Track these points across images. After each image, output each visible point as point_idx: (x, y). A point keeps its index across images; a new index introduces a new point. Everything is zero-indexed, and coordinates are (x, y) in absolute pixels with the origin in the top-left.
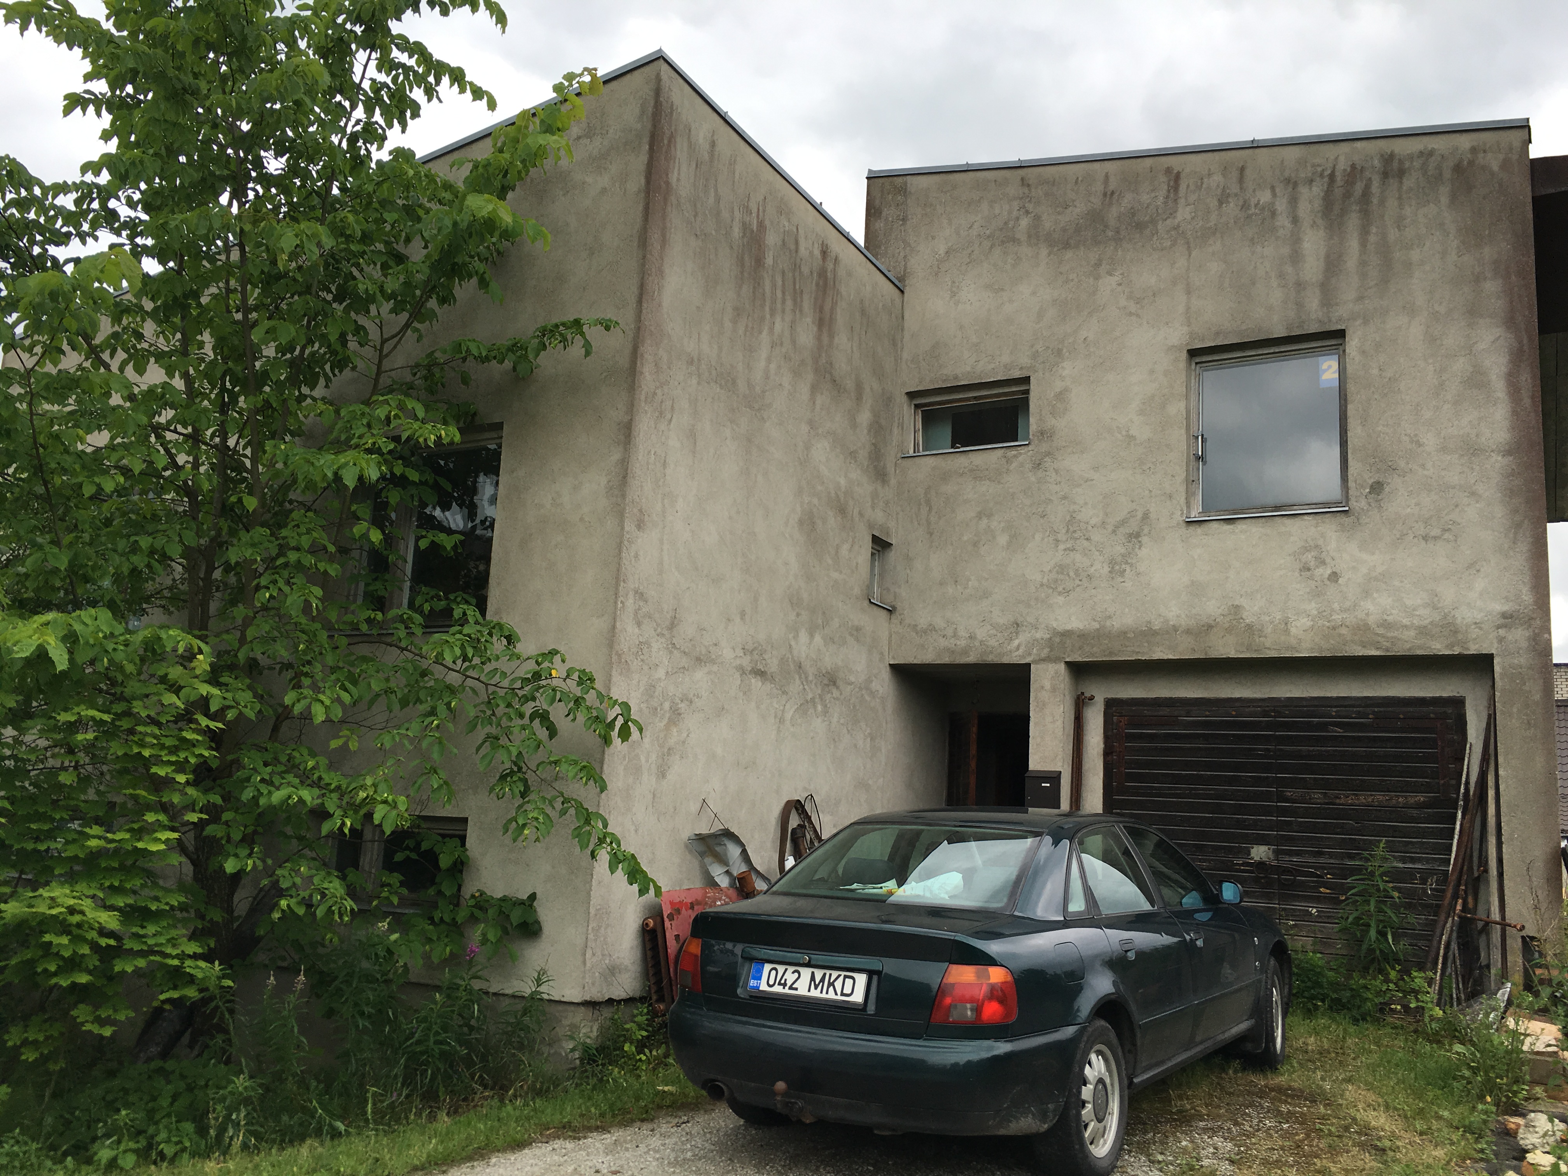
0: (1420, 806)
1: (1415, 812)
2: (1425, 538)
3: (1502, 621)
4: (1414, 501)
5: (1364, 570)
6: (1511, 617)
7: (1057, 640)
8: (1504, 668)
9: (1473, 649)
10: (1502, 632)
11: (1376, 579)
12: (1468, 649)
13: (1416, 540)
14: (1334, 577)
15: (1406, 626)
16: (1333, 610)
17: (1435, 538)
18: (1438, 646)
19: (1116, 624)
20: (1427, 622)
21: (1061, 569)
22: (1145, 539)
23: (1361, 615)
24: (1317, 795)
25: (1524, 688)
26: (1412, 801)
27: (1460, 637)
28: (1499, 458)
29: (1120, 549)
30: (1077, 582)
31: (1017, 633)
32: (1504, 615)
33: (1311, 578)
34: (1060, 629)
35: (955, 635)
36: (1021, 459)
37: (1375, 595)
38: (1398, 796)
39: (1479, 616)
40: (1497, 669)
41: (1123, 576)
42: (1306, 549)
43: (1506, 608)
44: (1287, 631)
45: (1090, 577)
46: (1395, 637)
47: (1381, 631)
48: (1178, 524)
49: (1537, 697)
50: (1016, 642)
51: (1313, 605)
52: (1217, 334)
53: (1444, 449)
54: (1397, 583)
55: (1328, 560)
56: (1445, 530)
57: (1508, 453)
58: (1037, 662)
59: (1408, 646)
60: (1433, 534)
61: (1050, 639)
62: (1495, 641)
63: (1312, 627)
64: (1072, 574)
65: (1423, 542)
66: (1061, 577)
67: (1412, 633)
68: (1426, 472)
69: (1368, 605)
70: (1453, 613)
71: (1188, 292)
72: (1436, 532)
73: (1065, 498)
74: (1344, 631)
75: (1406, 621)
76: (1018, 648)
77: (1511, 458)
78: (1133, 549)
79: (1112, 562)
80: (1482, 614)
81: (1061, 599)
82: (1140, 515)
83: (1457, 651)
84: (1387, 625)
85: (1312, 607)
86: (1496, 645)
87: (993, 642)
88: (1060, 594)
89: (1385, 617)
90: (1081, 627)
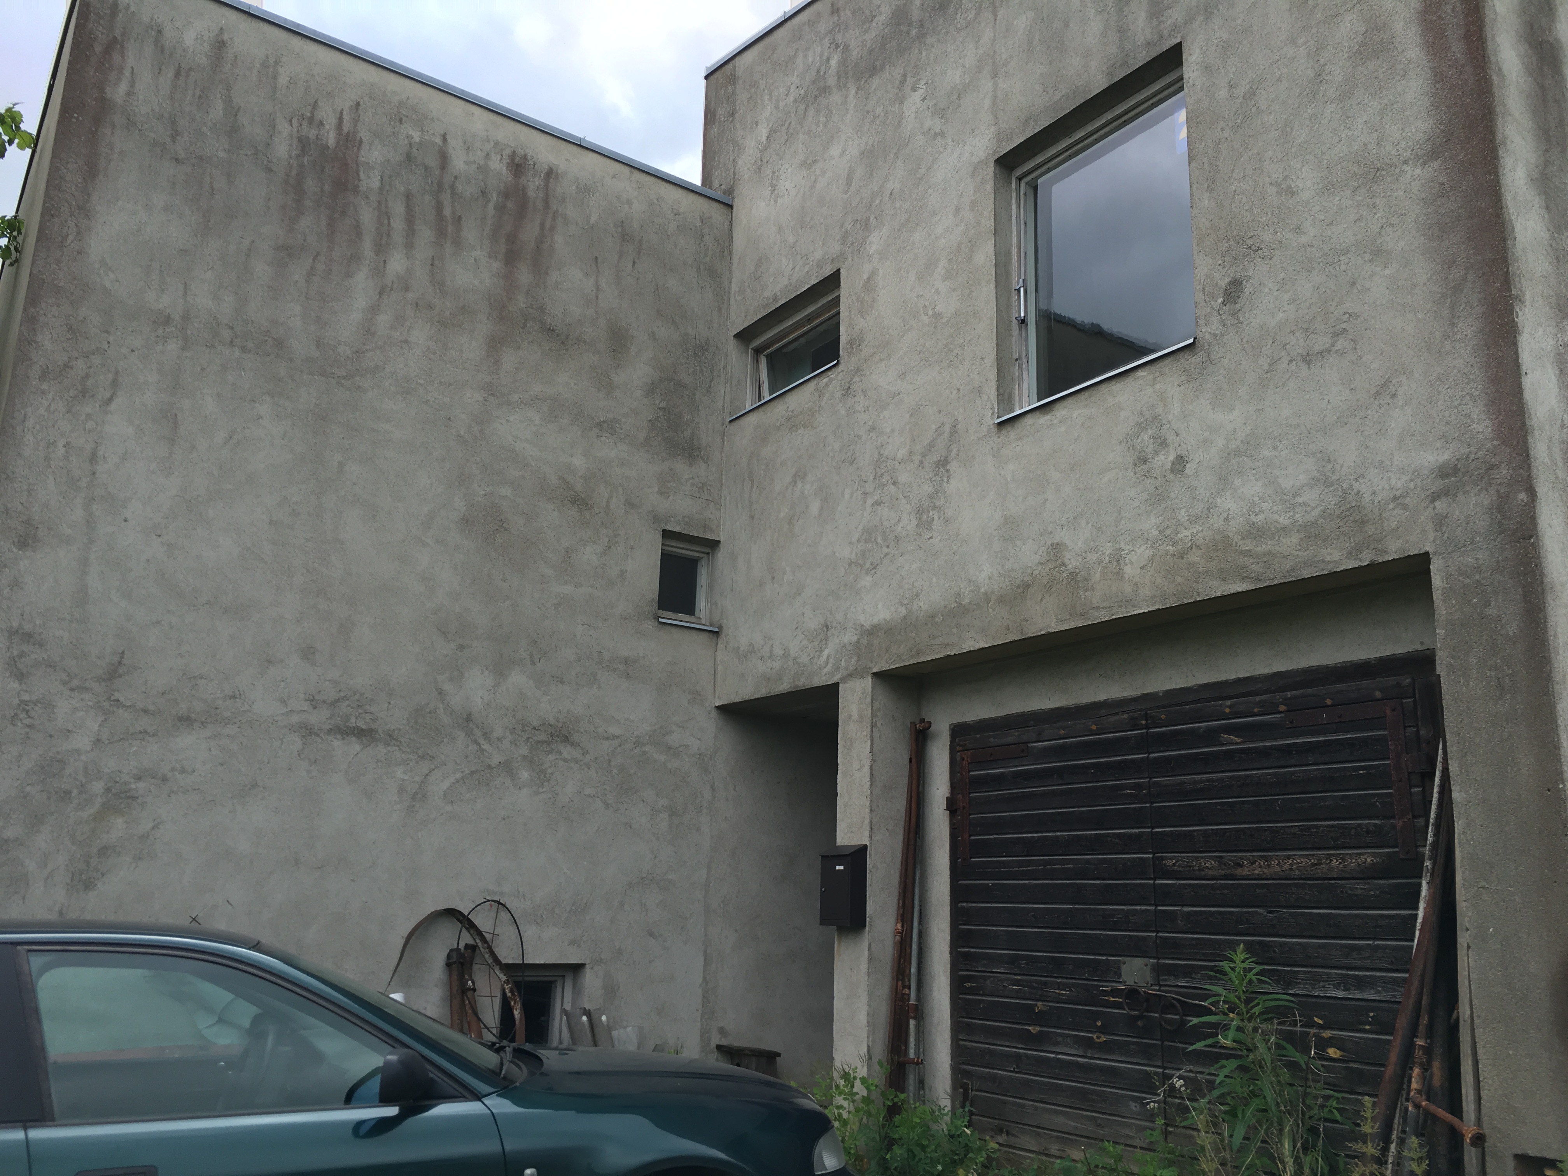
0: (1367, 874)
1: (1359, 887)
2: (1307, 359)
3: (1439, 484)
4: (1287, 297)
5: (1220, 442)
6: (1455, 470)
7: (864, 642)
8: (1448, 577)
9: (1394, 550)
10: (1441, 505)
11: (1238, 453)
12: (1386, 552)
13: (1293, 366)
14: (1180, 462)
15: (1284, 529)
16: (1179, 524)
17: (1323, 353)
18: (1336, 556)
19: (923, 605)
20: (1316, 512)
21: (868, 534)
22: (953, 466)
23: (1217, 522)
24: (1208, 862)
25: (1489, 611)
26: (1352, 863)
27: (1371, 530)
28: (1418, 171)
29: (928, 489)
30: (886, 550)
31: (827, 639)
32: (1445, 472)
33: (1148, 475)
34: (867, 626)
35: (771, 656)
36: (831, 387)
37: (1237, 482)
38: (1329, 857)
39: (1399, 482)
40: (1437, 580)
41: (929, 529)
42: (1142, 427)
43: (1444, 457)
44: (1119, 574)
45: (897, 539)
46: (1269, 553)
47: (1247, 545)
48: (989, 431)
49: (1513, 628)
50: (826, 652)
51: (1153, 520)
52: (1027, 121)
53: (1328, 188)
54: (1266, 453)
55: (1171, 438)
56: (1337, 335)
57: (1433, 154)
58: (844, 679)
59: (1288, 564)
60: (1317, 348)
61: (858, 642)
62: (1430, 526)
63: (1152, 560)
64: (879, 539)
65: (1304, 367)
66: (869, 546)
67: (1294, 539)
68: (1304, 239)
69: (1228, 504)
70: (1356, 486)
71: (995, 75)
72: (1321, 342)
73: (873, 429)
74: (1195, 557)
75: (1284, 520)
76: (827, 663)
77: (1436, 164)
78: (941, 485)
79: (920, 511)
80: (1405, 478)
81: (867, 581)
82: (947, 428)
83: (1366, 558)
84: (1256, 532)
85: (1150, 524)
86: (1431, 535)
87: (804, 659)
88: (868, 572)
89: (1253, 519)
90: (888, 618)
